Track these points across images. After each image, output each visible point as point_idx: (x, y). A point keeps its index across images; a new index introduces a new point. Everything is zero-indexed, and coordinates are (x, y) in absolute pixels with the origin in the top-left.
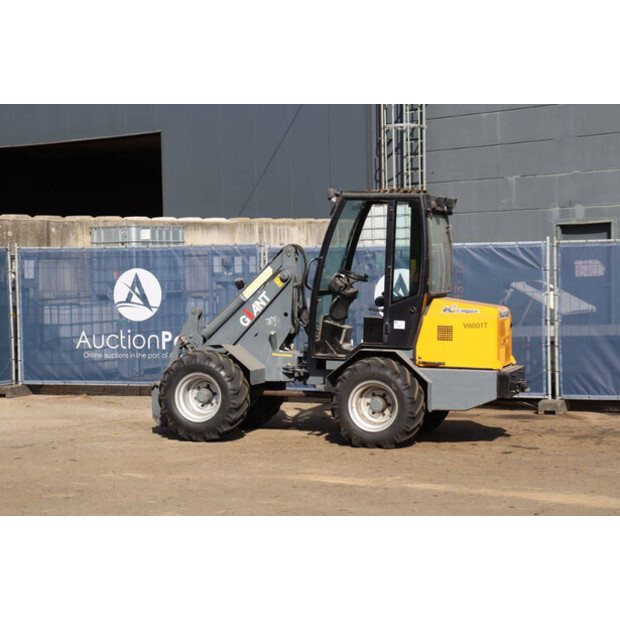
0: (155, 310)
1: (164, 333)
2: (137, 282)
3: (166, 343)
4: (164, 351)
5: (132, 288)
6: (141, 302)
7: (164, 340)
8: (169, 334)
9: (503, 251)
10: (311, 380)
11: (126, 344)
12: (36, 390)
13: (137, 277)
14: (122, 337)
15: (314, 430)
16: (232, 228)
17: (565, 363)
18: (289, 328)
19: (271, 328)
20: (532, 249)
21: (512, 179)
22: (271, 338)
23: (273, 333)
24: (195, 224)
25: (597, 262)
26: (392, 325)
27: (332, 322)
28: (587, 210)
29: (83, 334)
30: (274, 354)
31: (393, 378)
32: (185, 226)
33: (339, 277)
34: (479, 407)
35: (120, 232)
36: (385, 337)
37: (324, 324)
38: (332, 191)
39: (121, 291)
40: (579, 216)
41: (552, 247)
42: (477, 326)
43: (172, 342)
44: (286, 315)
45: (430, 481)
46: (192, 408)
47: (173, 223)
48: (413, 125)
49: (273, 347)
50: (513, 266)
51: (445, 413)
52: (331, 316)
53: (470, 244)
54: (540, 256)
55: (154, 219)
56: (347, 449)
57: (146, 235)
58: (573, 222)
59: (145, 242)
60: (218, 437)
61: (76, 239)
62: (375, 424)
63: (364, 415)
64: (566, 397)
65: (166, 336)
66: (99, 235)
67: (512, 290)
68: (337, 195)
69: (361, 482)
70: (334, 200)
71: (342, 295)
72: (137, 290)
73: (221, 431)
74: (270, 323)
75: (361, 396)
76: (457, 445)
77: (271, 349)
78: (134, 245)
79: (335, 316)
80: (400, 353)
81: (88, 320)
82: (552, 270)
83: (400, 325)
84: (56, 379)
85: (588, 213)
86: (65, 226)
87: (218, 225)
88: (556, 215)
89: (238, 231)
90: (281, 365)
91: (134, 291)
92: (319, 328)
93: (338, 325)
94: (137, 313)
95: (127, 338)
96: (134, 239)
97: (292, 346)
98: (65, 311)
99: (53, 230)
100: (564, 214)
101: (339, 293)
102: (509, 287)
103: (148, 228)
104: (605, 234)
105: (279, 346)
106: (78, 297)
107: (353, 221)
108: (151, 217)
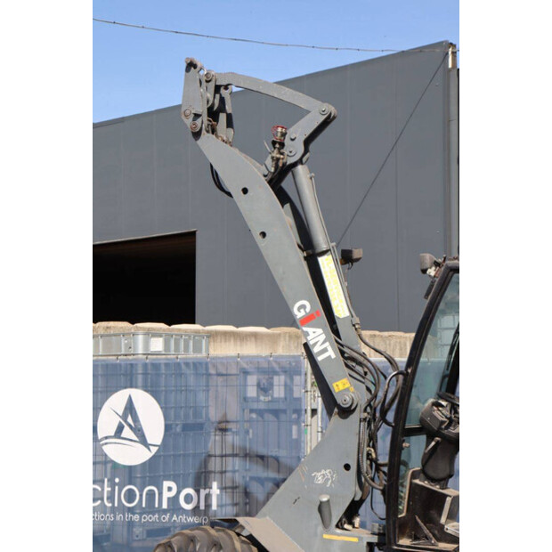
0: (154, 450)
1: (166, 484)
2: (130, 408)
3: (169, 499)
4: (165, 512)
5: (124, 417)
6: (135, 438)
7: (166, 495)
8: (173, 485)
11: (111, 498)
13: (130, 400)
16: (274, 339)
18: (351, 491)
19: (323, 489)
22: (321, 508)
23: (325, 499)
24: (225, 334)
27: (426, 484)
30: (326, 536)
33: (438, 405)
37: (413, 487)
38: (428, 258)
44: (347, 467)
49: (325, 523)
52: (424, 473)
68: (437, 264)
70: (432, 272)
71: (443, 437)
72: (130, 420)
74: (320, 480)
77: (321, 527)
79: (431, 473)
87: (255, 335)
89: (282, 343)
91: (126, 421)
92: (405, 493)
93: (436, 488)
95: (113, 490)
96: (140, 350)
97: (357, 521)
101: (438, 433)
103: (161, 336)
105: (335, 521)
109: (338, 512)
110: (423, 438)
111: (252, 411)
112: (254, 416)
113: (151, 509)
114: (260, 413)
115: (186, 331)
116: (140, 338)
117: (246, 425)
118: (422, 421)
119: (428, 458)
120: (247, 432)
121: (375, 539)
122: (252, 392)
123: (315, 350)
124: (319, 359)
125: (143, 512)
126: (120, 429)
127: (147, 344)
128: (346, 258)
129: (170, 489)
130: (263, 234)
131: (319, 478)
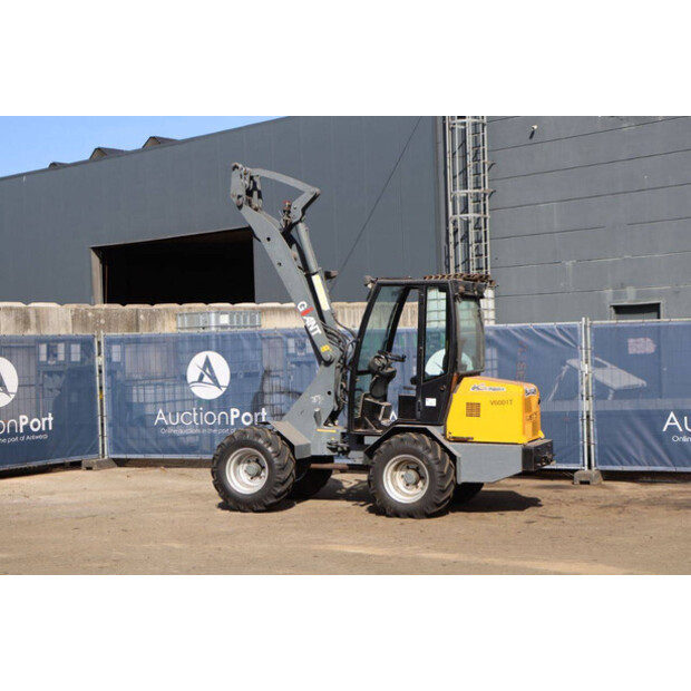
0: (224, 389)
2: (207, 363)
3: (235, 419)
5: (204, 369)
6: (210, 381)
7: (233, 417)
8: (237, 410)
9: (542, 331)
10: (352, 454)
12: (121, 463)
13: (207, 359)
14: (195, 414)
15: (360, 501)
17: (600, 436)
18: (331, 405)
19: (316, 405)
20: (569, 329)
21: (569, 264)
22: (317, 416)
23: (317, 410)
24: (273, 309)
25: (648, 340)
26: (424, 402)
27: (372, 400)
28: (638, 292)
29: (161, 411)
31: (425, 452)
32: (263, 311)
33: (378, 357)
34: (511, 477)
35: (202, 318)
36: (418, 414)
37: (364, 402)
38: (368, 278)
39: (193, 372)
40: (630, 298)
41: (586, 327)
42: (502, 403)
43: (239, 418)
44: (329, 393)
45: (446, 550)
46: (243, 481)
47: (253, 309)
48: (477, 215)
49: (318, 423)
50: (552, 345)
51: (481, 485)
53: (513, 325)
54: (576, 336)
55: (237, 305)
56: (382, 519)
57: (225, 320)
58: (626, 303)
59: (224, 327)
60: (264, 508)
61: (163, 325)
62: (408, 495)
63: (399, 487)
64: (601, 468)
65: (234, 413)
66: (183, 320)
67: (567, 367)
68: (372, 282)
69: (379, 552)
70: (370, 286)
71: (380, 374)
72: (207, 371)
73: (267, 503)
75: (396, 469)
76: (486, 514)
77: (316, 426)
78: (213, 329)
80: (431, 429)
81: (171, 398)
82: (586, 349)
83: (431, 402)
84: (137, 453)
85: (639, 295)
86: (152, 312)
88: (609, 297)
90: (325, 440)
92: (360, 405)
93: (378, 402)
94: (208, 392)
97: (336, 422)
98: (150, 391)
99: (142, 317)
100: (616, 296)
102: (564, 363)
104: (655, 314)
105: (323, 422)
106: (164, 377)
107: (393, 304)
108: (233, 303)
109: (325, 417)
110: (370, 376)
111: (292, 363)
112: (294, 366)
113: (224, 425)
114: (298, 364)
115: (245, 308)
116: (213, 316)
117: (289, 373)
118: (369, 367)
119: (373, 385)
120: (289, 378)
121: (345, 431)
122: (292, 351)
123: (311, 329)
124: (313, 334)
125: (220, 427)
126: (201, 377)
127: (217, 320)
128: (328, 276)
129: (235, 413)
130: (280, 264)
131: (314, 399)
